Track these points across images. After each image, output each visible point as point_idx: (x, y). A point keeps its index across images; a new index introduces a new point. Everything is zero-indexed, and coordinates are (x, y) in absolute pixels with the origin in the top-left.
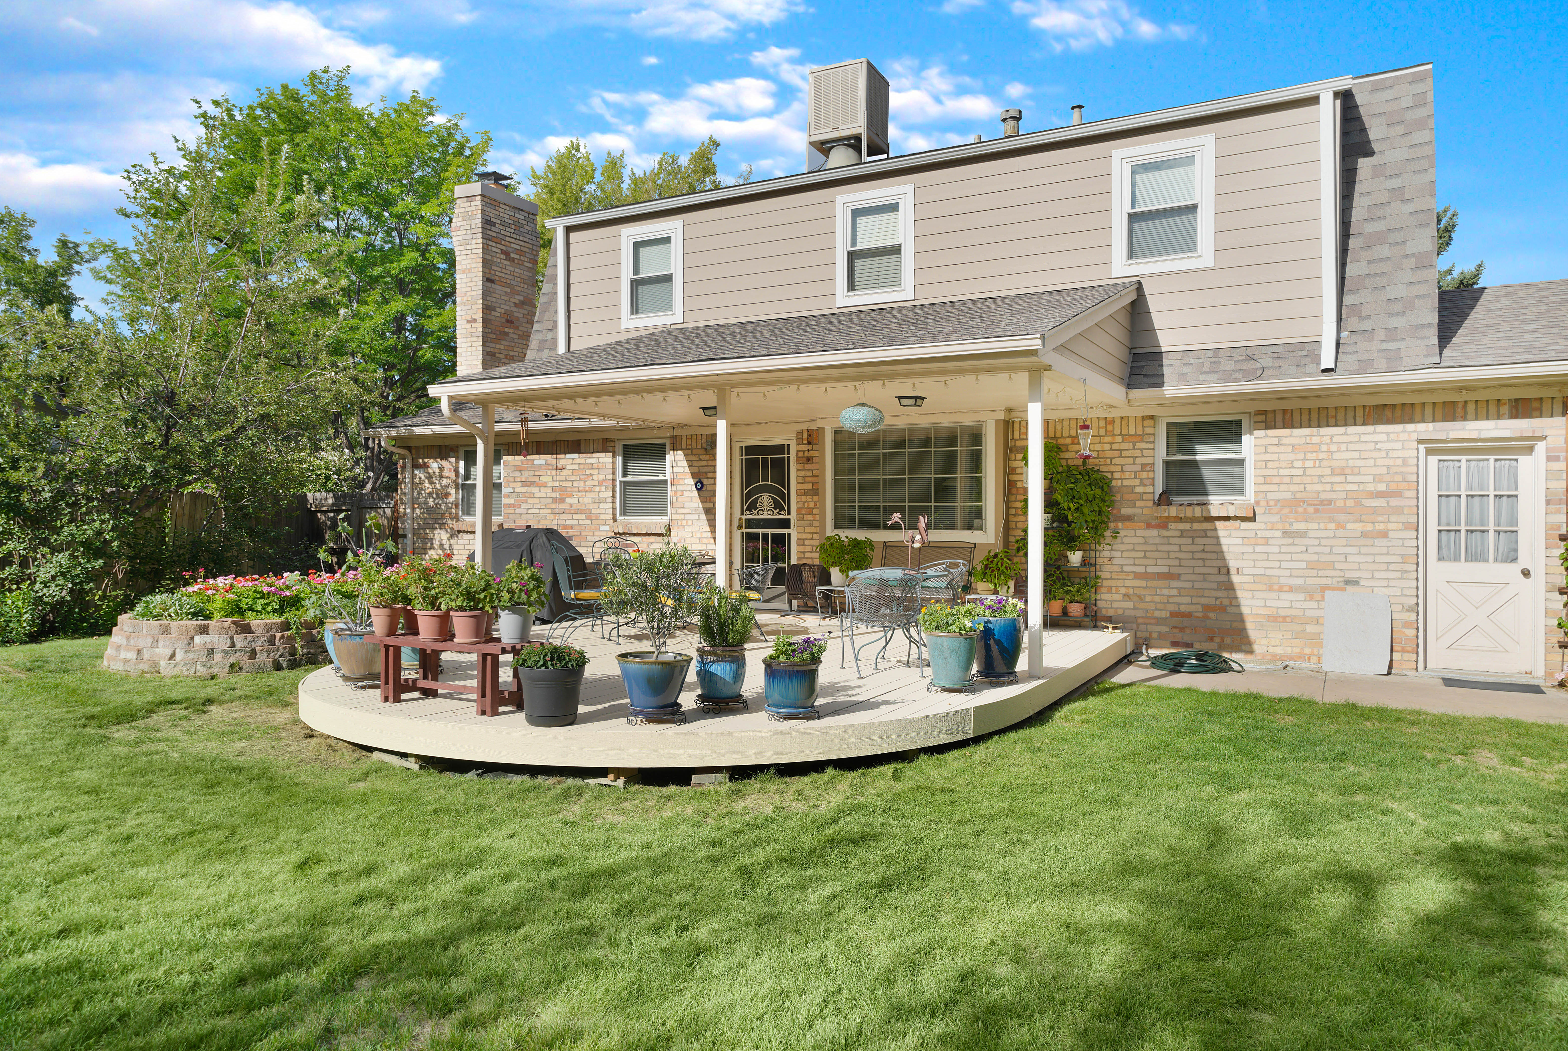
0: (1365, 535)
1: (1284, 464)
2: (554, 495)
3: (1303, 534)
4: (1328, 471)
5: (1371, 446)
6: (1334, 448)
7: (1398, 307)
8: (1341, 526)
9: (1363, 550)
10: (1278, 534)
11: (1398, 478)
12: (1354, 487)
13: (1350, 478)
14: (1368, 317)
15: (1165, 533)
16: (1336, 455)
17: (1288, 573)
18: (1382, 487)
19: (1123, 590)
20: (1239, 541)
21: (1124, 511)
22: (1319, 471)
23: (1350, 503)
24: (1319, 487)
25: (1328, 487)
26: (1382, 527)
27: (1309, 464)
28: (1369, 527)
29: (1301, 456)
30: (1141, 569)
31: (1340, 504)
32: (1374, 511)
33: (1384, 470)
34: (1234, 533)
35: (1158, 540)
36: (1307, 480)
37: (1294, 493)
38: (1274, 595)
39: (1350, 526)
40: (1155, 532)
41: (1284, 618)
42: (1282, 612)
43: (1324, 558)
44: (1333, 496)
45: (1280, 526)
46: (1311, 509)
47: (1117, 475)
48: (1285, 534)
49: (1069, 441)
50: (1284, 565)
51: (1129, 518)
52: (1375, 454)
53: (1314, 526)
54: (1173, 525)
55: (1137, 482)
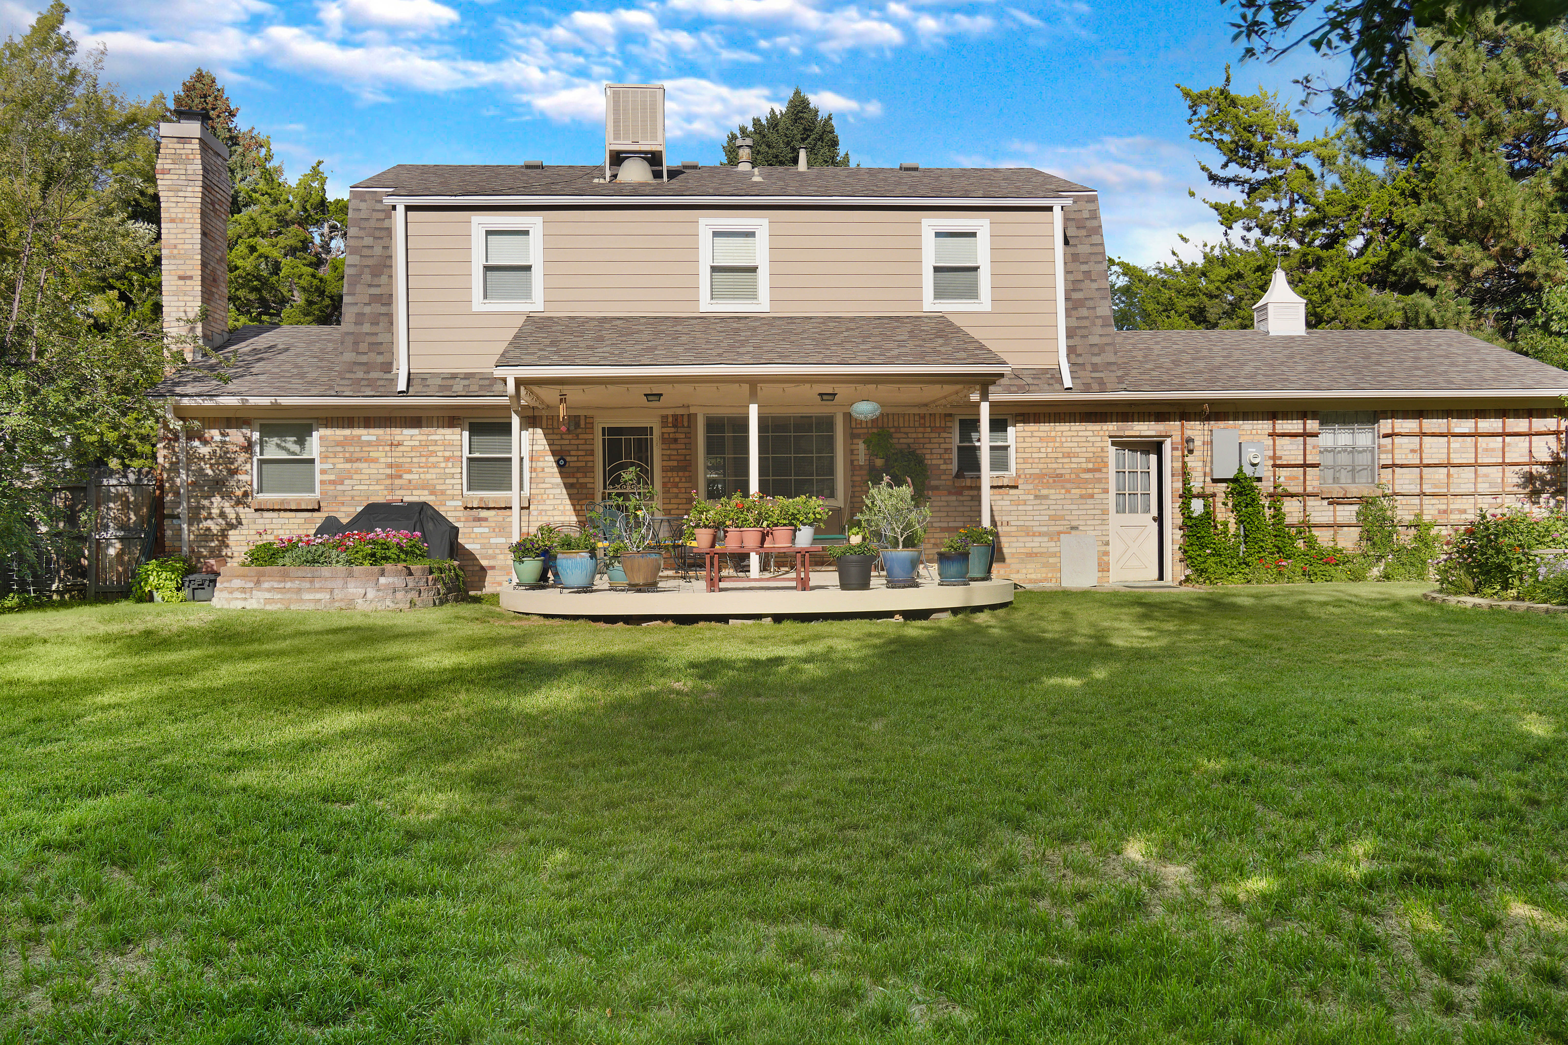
0: (1082, 497)
1: (1035, 450)
2: (389, 471)
3: (1046, 497)
4: (1060, 455)
5: (1084, 439)
6: (1064, 439)
7: (1096, 350)
8: (1068, 491)
9: (1081, 507)
10: (1032, 497)
11: (1099, 460)
12: (1075, 466)
13: (1073, 460)
14: (1080, 355)
15: (961, 498)
16: (1065, 445)
17: (1038, 523)
18: (1090, 466)
19: (933, 541)
20: (1008, 503)
21: (934, 483)
22: (1055, 455)
23: (1073, 476)
24: (1055, 466)
25: (1060, 466)
26: (1090, 491)
27: (1050, 450)
28: (1084, 492)
29: (1045, 445)
30: (944, 525)
31: (1067, 476)
32: (1086, 481)
33: (1091, 455)
34: (1006, 497)
35: (956, 504)
36: (1048, 460)
37: (1041, 469)
38: (1030, 539)
39: (1073, 491)
40: (954, 498)
41: (1036, 554)
42: (1035, 550)
43: (1059, 513)
44: (1063, 471)
45: (1033, 492)
46: (1051, 480)
47: (928, 456)
48: (1037, 497)
49: (893, 430)
50: (1036, 518)
51: (936, 488)
52: (1086, 444)
53: (1053, 491)
54: (966, 493)
55: (942, 462)
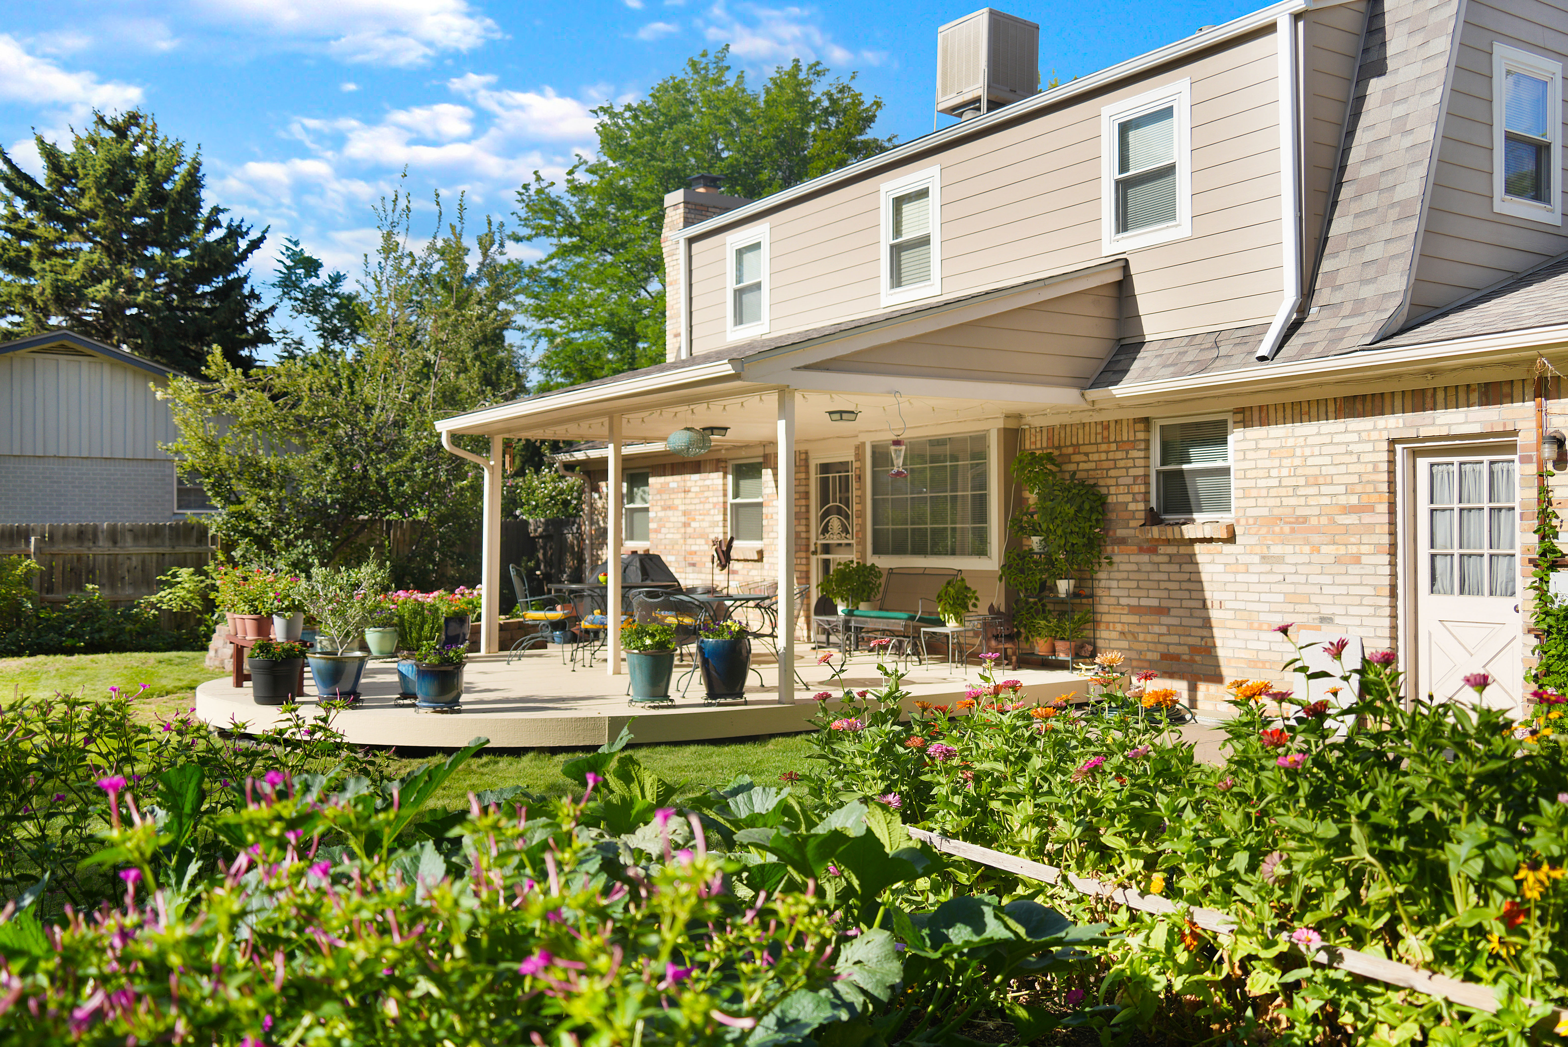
0: (1338, 560)
1: (1262, 473)
3: (1280, 559)
4: (1302, 481)
5: (1343, 449)
6: (1307, 451)
7: (1371, 272)
8: (1316, 549)
9: (1338, 579)
10: (1257, 559)
11: (1370, 488)
12: (1326, 500)
13: (1324, 489)
14: (1341, 287)
15: (1156, 559)
16: (1310, 462)
17: (1266, 607)
18: (1354, 500)
19: (1119, 627)
20: (1221, 568)
21: (1120, 533)
22: (1293, 481)
23: (1324, 520)
24: (1293, 501)
25: (1302, 501)
26: (1353, 549)
27: (1285, 472)
28: (1342, 550)
29: (1276, 463)
30: (1134, 602)
31: (1314, 521)
32: (1347, 530)
33: (1355, 479)
34: (1218, 559)
35: (1149, 568)
36: (1283, 492)
37: (1271, 508)
38: (1253, 635)
39: (1324, 549)
40: (1145, 558)
41: (1264, 662)
42: (1263, 656)
43: (1301, 589)
44: (1306, 512)
45: (1258, 549)
46: (1287, 529)
47: (1113, 490)
48: (1264, 558)
49: (1070, 450)
50: (1264, 597)
51: (1123, 541)
52: (1347, 459)
53: (1289, 549)
54: (1162, 549)
55: (1129, 498)
